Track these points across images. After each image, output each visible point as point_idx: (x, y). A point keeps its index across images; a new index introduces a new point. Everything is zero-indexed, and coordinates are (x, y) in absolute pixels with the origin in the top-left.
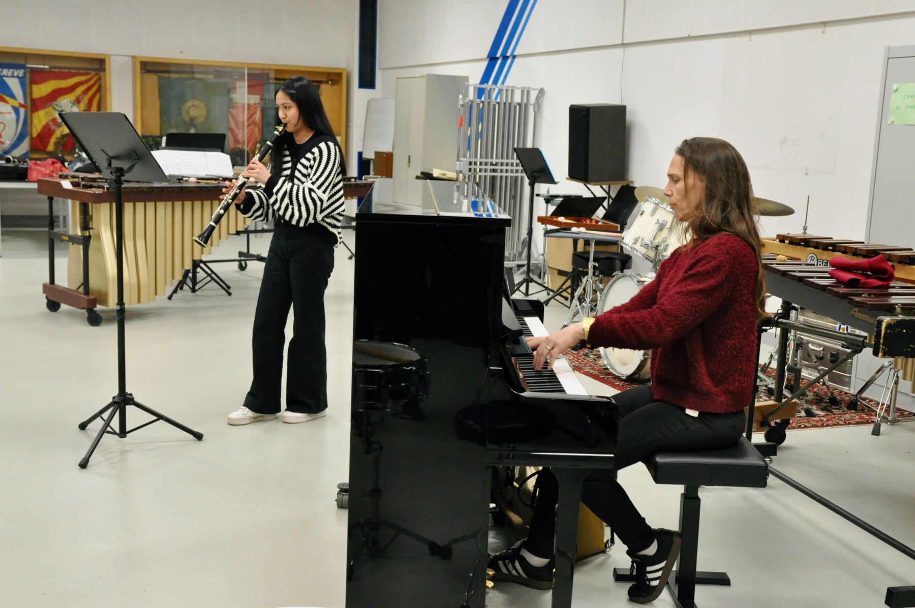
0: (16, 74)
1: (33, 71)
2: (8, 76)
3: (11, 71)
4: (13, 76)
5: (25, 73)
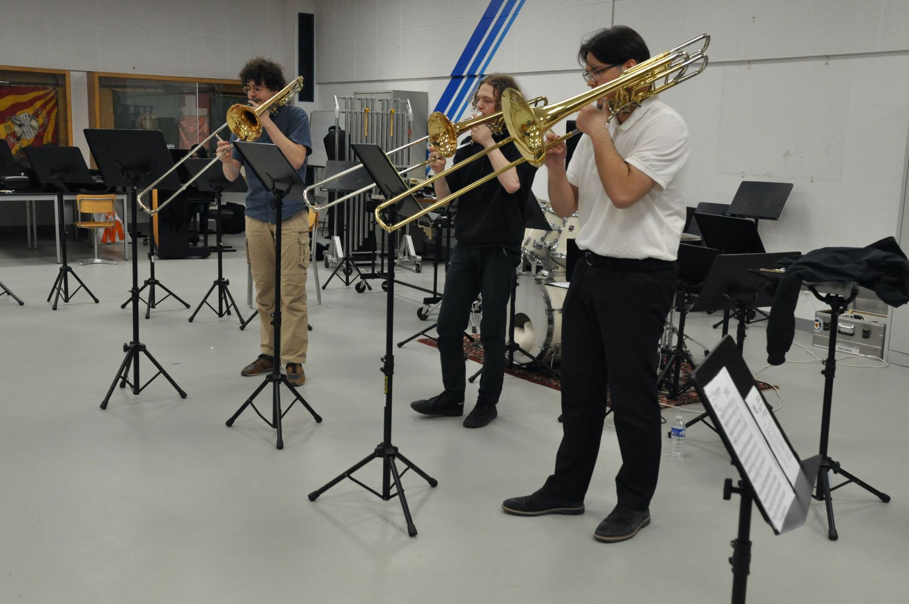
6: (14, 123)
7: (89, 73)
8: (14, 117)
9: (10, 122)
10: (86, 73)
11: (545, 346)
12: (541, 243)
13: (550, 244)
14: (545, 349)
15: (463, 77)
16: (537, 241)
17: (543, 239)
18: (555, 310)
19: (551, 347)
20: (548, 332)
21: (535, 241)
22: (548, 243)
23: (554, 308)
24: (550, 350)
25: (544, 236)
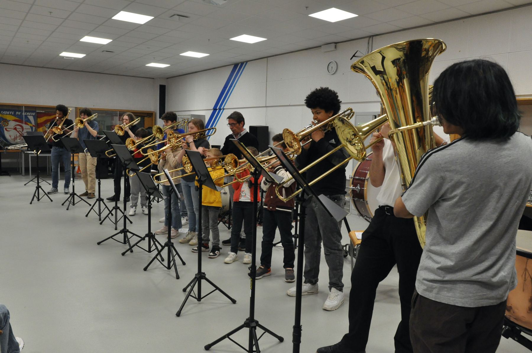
0: (32, 114)
1: (38, 113)
2: (29, 115)
3: (30, 113)
4: (31, 115)
5: (35, 114)
6: (46, 127)
7: (76, 108)
8: (46, 125)
9: (44, 127)
10: (74, 108)
15: (217, 109)
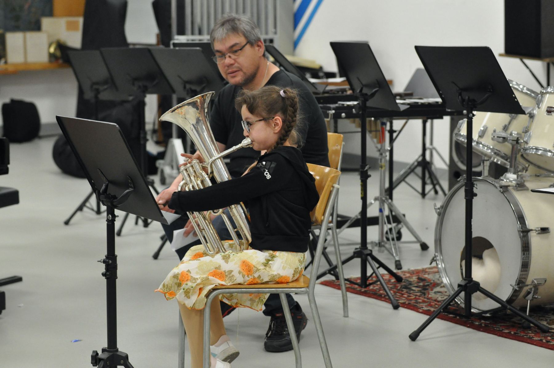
11: (518, 284)
12: (504, 134)
13: (518, 134)
14: (519, 287)
16: (497, 131)
17: (506, 128)
18: (532, 230)
19: (527, 285)
20: (523, 262)
21: (495, 131)
22: (515, 133)
23: (530, 228)
24: (525, 289)
25: (507, 123)
